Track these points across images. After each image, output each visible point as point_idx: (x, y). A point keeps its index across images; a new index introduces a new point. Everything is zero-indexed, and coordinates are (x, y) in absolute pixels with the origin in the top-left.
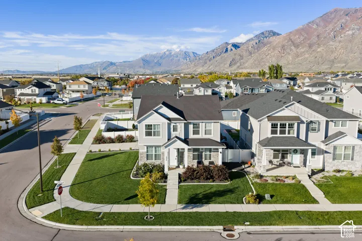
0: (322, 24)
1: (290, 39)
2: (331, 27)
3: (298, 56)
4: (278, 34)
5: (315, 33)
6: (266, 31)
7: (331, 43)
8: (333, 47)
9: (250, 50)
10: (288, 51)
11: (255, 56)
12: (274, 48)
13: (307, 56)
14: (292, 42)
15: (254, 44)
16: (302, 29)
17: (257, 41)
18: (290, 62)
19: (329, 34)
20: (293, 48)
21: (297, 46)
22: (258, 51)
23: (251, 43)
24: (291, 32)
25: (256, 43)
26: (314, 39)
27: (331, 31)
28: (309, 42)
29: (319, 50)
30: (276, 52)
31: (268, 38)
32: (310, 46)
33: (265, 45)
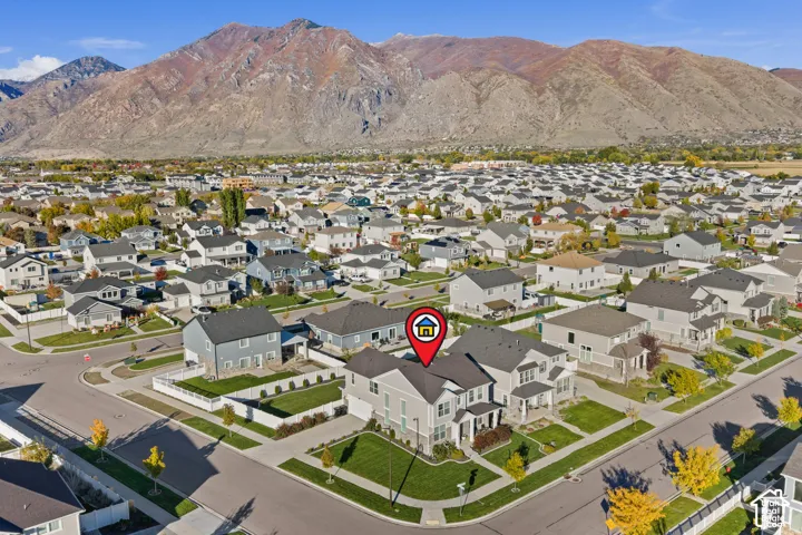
0: (210, 53)
1: (149, 83)
2: (228, 61)
3: (170, 121)
4: (118, 69)
5: (200, 72)
6: (87, 58)
7: (234, 95)
8: (240, 104)
9: (51, 101)
10: (147, 107)
11: (67, 117)
12: (113, 100)
13: (189, 120)
14: (153, 88)
15: (61, 87)
16: (170, 61)
17: (67, 81)
18: (155, 133)
19: (228, 76)
20: (156, 101)
21: (165, 98)
22: (73, 104)
23: (52, 84)
24: (146, 66)
25: (66, 86)
26: (199, 85)
27: (231, 71)
28: (189, 90)
29: (212, 108)
30: (120, 109)
31: (92, 75)
32: (193, 99)
33: (88, 91)
